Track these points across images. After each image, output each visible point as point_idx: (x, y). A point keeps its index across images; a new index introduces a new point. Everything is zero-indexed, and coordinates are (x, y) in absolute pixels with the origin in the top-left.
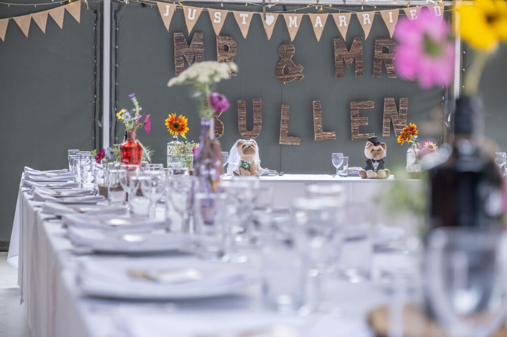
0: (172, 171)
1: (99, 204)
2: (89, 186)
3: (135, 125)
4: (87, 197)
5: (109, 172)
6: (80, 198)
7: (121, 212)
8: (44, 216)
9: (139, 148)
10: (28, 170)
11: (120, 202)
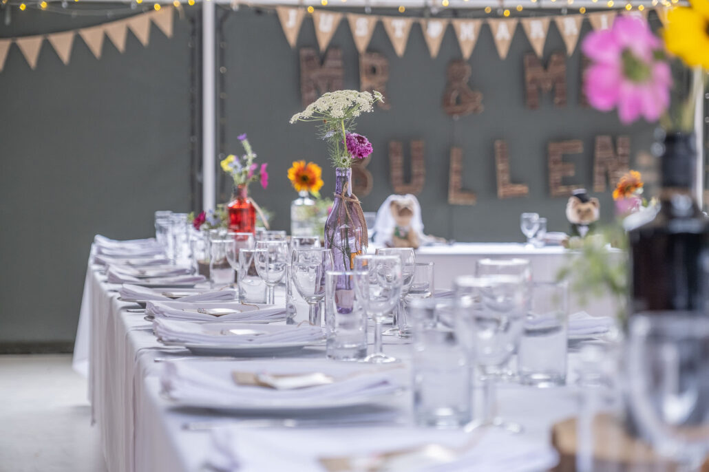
0: (298, 241)
1: (197, 286)
2: (184, 262)
3: (247, 178)
4: (182, 277)
5: (211, 244)
6: (171, 280)
7: (228, 297)
8: (122, 304)
9: (253, 210)
10: (101, 241)
11: (225, 284)
